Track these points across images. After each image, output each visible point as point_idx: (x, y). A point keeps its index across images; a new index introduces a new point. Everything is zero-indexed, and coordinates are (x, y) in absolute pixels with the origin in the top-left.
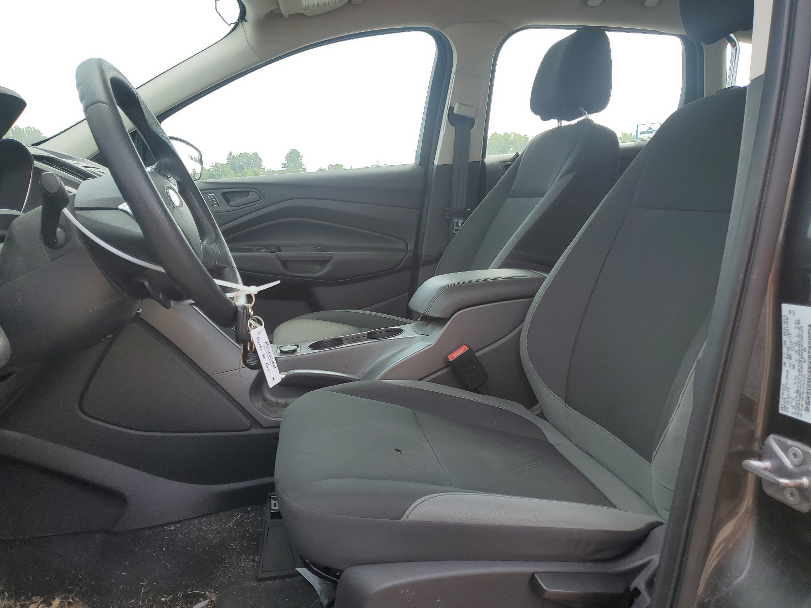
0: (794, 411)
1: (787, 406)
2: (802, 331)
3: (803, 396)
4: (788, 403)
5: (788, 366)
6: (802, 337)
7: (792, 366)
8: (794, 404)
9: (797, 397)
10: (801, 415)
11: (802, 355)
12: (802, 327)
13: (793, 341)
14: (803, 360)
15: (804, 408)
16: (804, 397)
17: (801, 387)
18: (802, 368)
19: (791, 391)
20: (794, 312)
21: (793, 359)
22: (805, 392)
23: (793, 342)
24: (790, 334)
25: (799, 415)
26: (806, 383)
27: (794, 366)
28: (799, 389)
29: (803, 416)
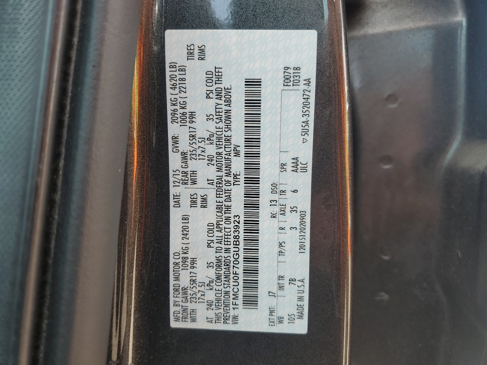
0: (211, 314)
1: (190, 306)
2: (228, 102)
3: (238, 271)
4: (194, 299)
5: (185, 201)
6: (228, 118)
7: (199, 200)
8: (211, 296)
9: (218, 278)
10: (235, 318)
11: (228, 166)
12: (228, 90)
13: (201, 133)
14: (231, 179)
15: (240, 301)
16: (240, 271)
17: (227, 250)
18: (229, 198)
19: (201, 265)
20: (202, 51)
21: (201, 182)
22: (241, 259)
23: (199, 135)
24: (192, 115)
25: (230, 322)
26: (242, 235)
27: (204, 199)
28: (224, 255)
29: (241, 320)
